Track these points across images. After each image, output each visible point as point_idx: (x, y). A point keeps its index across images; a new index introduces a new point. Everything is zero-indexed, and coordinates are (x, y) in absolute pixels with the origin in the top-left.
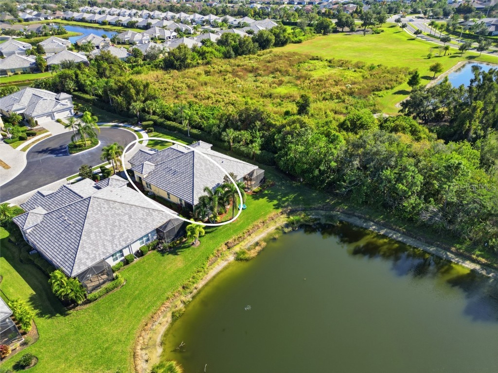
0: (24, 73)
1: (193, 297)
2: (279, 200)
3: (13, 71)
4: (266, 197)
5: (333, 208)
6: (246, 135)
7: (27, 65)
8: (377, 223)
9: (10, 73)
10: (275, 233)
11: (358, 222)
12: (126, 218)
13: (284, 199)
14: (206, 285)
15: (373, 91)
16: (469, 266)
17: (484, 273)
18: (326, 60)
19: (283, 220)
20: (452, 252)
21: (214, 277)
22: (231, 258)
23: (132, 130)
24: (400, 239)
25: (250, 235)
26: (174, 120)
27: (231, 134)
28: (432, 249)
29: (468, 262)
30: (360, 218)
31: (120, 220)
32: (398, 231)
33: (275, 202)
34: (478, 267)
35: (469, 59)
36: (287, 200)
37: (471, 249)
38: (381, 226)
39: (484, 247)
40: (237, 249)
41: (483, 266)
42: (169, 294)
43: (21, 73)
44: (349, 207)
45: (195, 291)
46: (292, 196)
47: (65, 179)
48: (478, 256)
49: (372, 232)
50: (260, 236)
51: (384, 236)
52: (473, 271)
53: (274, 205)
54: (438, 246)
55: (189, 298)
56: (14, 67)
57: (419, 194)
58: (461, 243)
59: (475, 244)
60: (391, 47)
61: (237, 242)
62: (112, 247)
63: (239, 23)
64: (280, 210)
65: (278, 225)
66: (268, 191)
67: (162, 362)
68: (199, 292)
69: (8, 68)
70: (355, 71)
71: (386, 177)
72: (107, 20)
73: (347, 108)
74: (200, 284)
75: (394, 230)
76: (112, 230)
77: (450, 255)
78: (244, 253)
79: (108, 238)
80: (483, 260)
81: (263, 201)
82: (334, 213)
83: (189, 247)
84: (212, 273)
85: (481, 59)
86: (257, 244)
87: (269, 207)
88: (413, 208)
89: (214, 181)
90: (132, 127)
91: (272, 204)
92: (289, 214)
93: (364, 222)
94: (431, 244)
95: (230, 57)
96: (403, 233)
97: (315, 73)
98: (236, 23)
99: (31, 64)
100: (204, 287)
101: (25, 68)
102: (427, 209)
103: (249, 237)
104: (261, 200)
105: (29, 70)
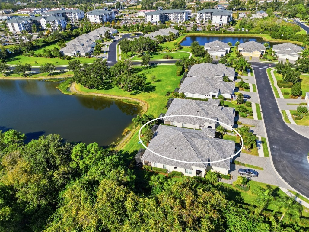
4: (130, 154)
33: (123, 153)
53: (123, 151)
64: (119, 151)
66: (130, 159)
81: (131, 151)
87: (126, 149)
91: (125, 151)
104: (132, 151)
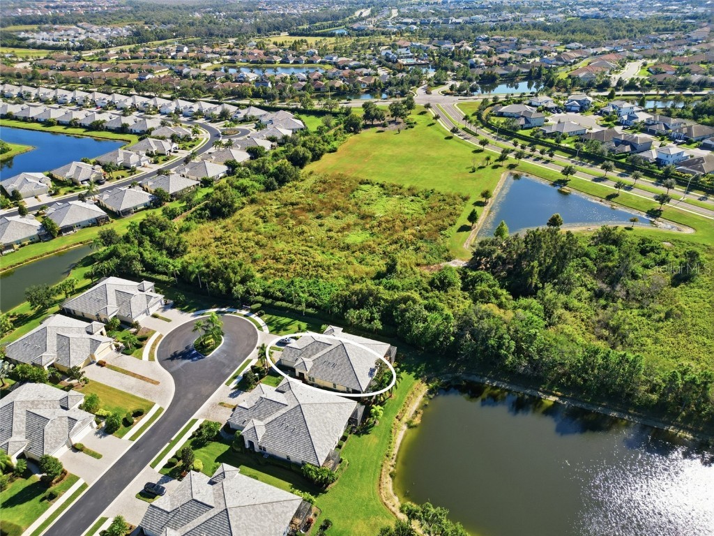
0: (32, 243)
1: (396, 461)
2: (415, 371)
3: (19, 242)
4: (405, 371)
5: (456, 370)
6: (365, 313)
7: (34, 232)
8: (489, 378)
9: (16, 247)
10: (424, 401)
11: (477, 379)
13: (419, 369)
14: (399, 450)
15: (440, 230)
16: (552, 399)
17: (561, 402)
18: (378, 184)
19: (424, 389)
20: (541, 391)
21: (401, 444)
22: (405, 427)
23: (240, 315)
24: (507, 387)
25: (408, 406)
26: (283, 300)
27: (352, 315)
28: (528, 391)
29: (551, 397)
30: (477, 375)
32: (505, 381)
33: (414, 374)
34: (557, 399)
35: (510, 169)
36: (421, 370)
37: (551, 387)
38: (493, 380)
39: (559, 384)
40: (405, 419)
41: (561, 398)
42: (380, 463)
43: (29, 244)
44: (467, 367)
45: (395, 457)
46: (423, 366)
47: (223, 385)
48: (556, 391)
49: (488, 385)
50: (415, 405)
51: (497, 387)
52: (555, 402)
53: (414, 377)
54: (531, 388)
55: (393, 462)
56: (19, 238)
57: (513, 354)
58: (545, 384)
59: (553, 383)
60: (433, 154)
61: (403, 414)
63: (245, 116)
64: (420, 380)
65: (423, 393)
66: (404, 365)
67: (402, 504)
68: (397, 457)
69: (12, 240)
70: (412, 201)
71: (491, 345)
72: (52, 117)
73: (425, 257)
74: (396, 451)
75: (502, 381)
76: (325, 427)
77: (540, 394)
78: (411, 422)
79: (326, 433)
80: (559, 393)
81: (404, 374)
82: (458, 374)
83: (373, 426)
84: (399, 441)
85: (521, 168)
86: (416, 412)
87: (411, 379)
88: (512, 364)
89: (367, 367)
90: (238, 311)
91: (411, 376)
92: (427, 382)
93: (480, 378)
94: (527, 388)
95: (274, 189)
96: (508, 383)
97: (375, 207)
98: (241, 116)
99: (38, 230)
100: (398, 452)
101: (33, 236)
102: (520, 364)
103: (408, 408)
105: (37, 238)
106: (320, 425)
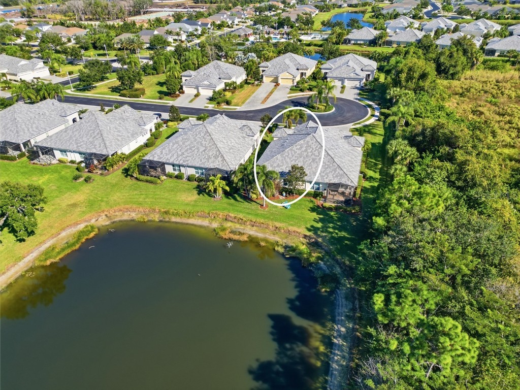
12: (202, 149)
14: (176, 223)
25: (253, 226)
31: (198, 148)
40: (229, 225)
45: (167, 219)
61: (236, 221)
62: (175, 159)
74: (177, 219)
76: (186, 151)
78: (225, 230)
79: (180, 153)
86: (243, 234)
90: (377, 112)
100: (173, 222)
106: (186, 146)
